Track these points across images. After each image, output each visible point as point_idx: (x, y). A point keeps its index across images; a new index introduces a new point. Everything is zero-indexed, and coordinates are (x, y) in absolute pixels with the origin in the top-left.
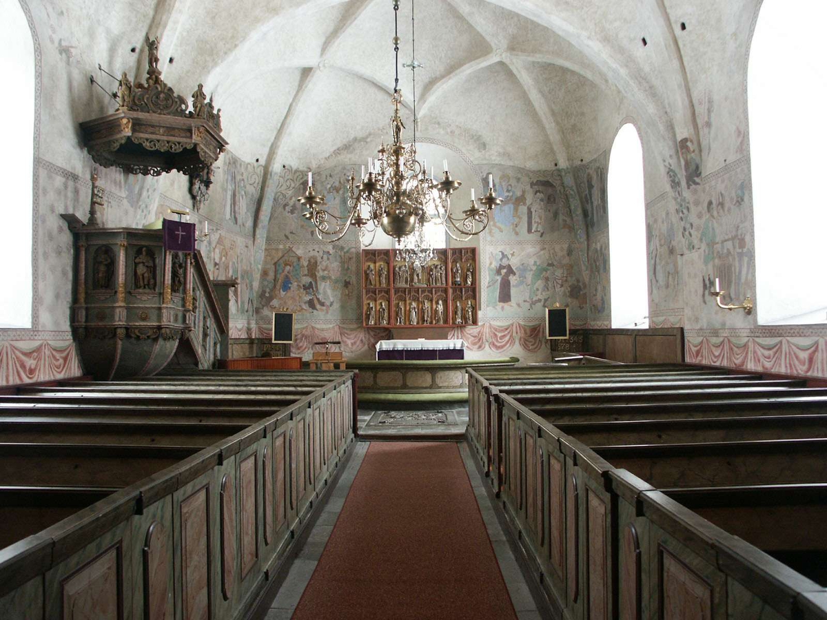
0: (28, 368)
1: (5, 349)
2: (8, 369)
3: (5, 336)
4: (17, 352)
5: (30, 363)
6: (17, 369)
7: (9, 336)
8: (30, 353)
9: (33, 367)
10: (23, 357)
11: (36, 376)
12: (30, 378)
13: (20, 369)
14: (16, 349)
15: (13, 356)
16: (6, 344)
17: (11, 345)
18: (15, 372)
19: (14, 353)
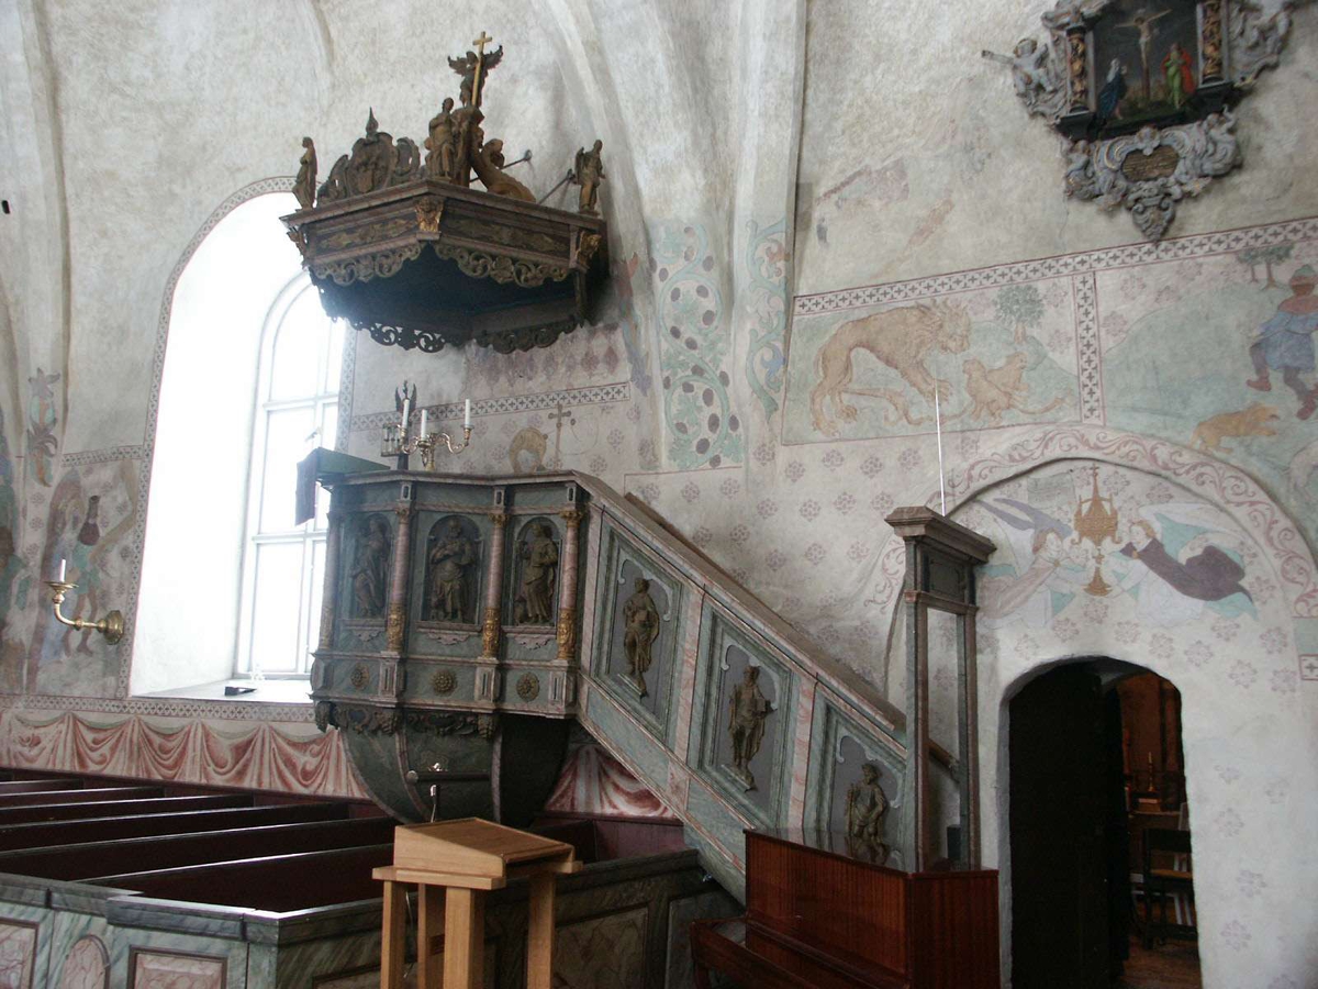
0: (299, 769)
1: (261, 733)
2: (261, 763)
3: (263, 713)
4: (279, 740)
5: (305, 760)
6: (278, 768)
7: (271, 714)
8: (305, 744)
9: (309, 768)
10: (289, 750)
11: (316, 785)
12: (305, 786)
13: (282, 767)
14: (278, 734)
15: (274, 746)
16: (265, 726)
17: (271, 728)
18: (275, 771)
19: (275, 740)
